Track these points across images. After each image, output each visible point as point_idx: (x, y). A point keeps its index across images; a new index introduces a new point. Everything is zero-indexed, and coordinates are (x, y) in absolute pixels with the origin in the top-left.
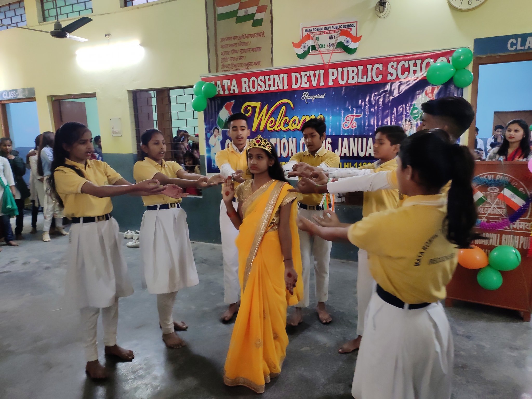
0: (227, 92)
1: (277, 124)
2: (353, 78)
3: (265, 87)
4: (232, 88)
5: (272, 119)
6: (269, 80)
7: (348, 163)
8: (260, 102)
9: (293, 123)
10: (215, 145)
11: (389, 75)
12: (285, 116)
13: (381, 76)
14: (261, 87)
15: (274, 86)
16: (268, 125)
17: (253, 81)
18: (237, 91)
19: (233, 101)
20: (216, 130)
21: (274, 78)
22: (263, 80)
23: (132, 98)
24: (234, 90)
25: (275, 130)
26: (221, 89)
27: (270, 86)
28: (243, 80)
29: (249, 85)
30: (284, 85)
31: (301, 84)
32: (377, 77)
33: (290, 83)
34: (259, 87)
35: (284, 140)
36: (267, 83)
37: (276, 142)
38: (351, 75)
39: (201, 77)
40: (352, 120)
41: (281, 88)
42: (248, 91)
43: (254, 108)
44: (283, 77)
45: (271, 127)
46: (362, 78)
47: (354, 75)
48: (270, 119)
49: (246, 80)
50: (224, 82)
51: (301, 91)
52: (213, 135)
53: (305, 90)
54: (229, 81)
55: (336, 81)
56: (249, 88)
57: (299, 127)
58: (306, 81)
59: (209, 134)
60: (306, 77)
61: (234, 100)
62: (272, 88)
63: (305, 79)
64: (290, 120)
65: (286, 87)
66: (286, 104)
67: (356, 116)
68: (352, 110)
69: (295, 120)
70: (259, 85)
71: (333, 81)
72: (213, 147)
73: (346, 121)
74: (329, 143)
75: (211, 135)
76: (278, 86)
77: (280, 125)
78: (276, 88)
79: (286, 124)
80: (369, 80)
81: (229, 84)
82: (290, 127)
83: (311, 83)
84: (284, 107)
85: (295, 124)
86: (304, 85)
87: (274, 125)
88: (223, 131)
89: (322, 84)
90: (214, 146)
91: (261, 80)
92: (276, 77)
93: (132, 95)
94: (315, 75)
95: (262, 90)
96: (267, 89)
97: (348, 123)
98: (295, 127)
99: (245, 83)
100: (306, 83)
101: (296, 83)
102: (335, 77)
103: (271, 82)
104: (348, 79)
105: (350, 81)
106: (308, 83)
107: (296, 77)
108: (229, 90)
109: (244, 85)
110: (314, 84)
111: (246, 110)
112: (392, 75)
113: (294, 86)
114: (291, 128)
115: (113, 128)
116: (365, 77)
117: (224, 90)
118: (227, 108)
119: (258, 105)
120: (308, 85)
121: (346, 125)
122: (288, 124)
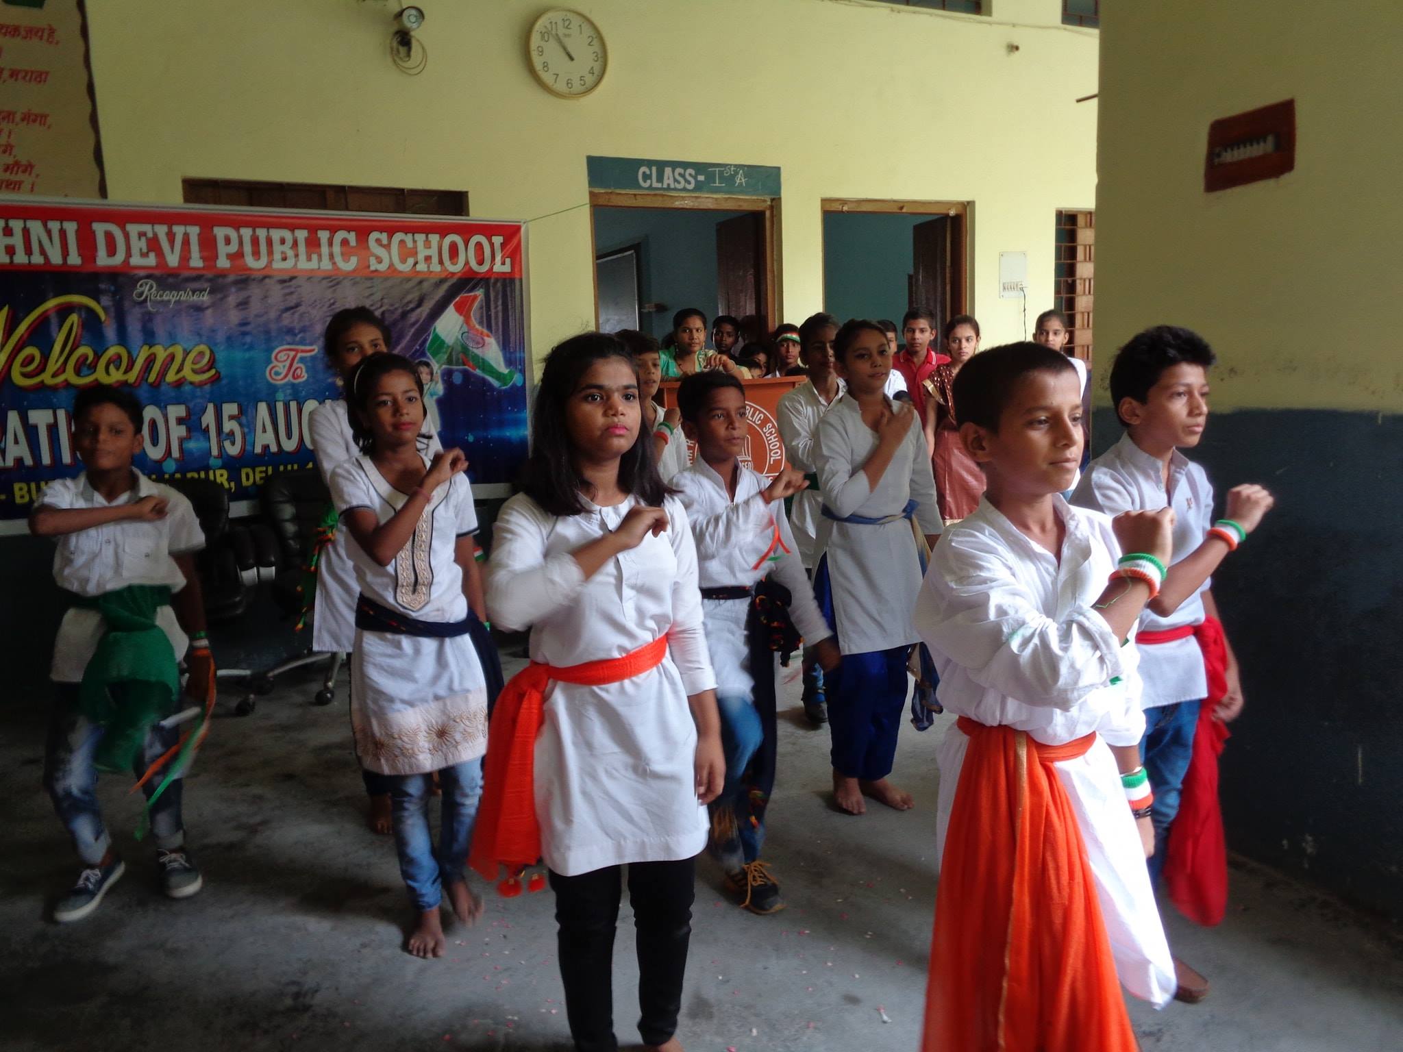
2: (283, 257)
5: (32, 350)
6: (7, 232)
9: (112, 366)
11: (371, 259)
12: (78, 345)
15: (29, 253)
16: (17, 369)
21: (25, 230)
25: (42, 386)
27: (10, 250)
30: (65, 254)
31: (129, 255)
32: (345, 259)
33: (88, 251)
37: (52, 421)
38: (278, 248)
40: (293, 360)
41: (56, 258)
44: (63, 233)
45: (28, 376)
46: (308, 260)
47: (287, 248)
48: (20, 350)
51: (128, 276)
53: (145, 273)
55: (235, 260)
57: (131, 378)
58: (145, 250)
60: (143, 239)
62: (20, 258)
63: (138, 245)
64: (98, 357)
65: (74, 260)
66: (82, 310)
67: (303, 351)
69: (117, 357)
71: (230, 257)
73: (275, 363)
76: (43, 253)
77: (62, 369)
78: (37, 259)
79: (86, 366)
80: (326, 265)
82: (101, 376)
83: (161, 258)
84: (74, 317)
85: (118, 368)
86: (137, 261)
87: (42, 369)
89: (196, 262)
92: (35, 227)
94: (171, 237)
97: (282, 367)
98: (118, 376)
101: (111, 254)
102: (233, 248)
103: (17, 242)
104: (270, 258)
105: (276, 265)
106: (152, 255)
107: (109, 235)
112: (380, 260)
113: (105, 261)
114: (106, 380)
116: (315, 257)
120: (151, 260)
121: (277, 374)
122: (93, 367)
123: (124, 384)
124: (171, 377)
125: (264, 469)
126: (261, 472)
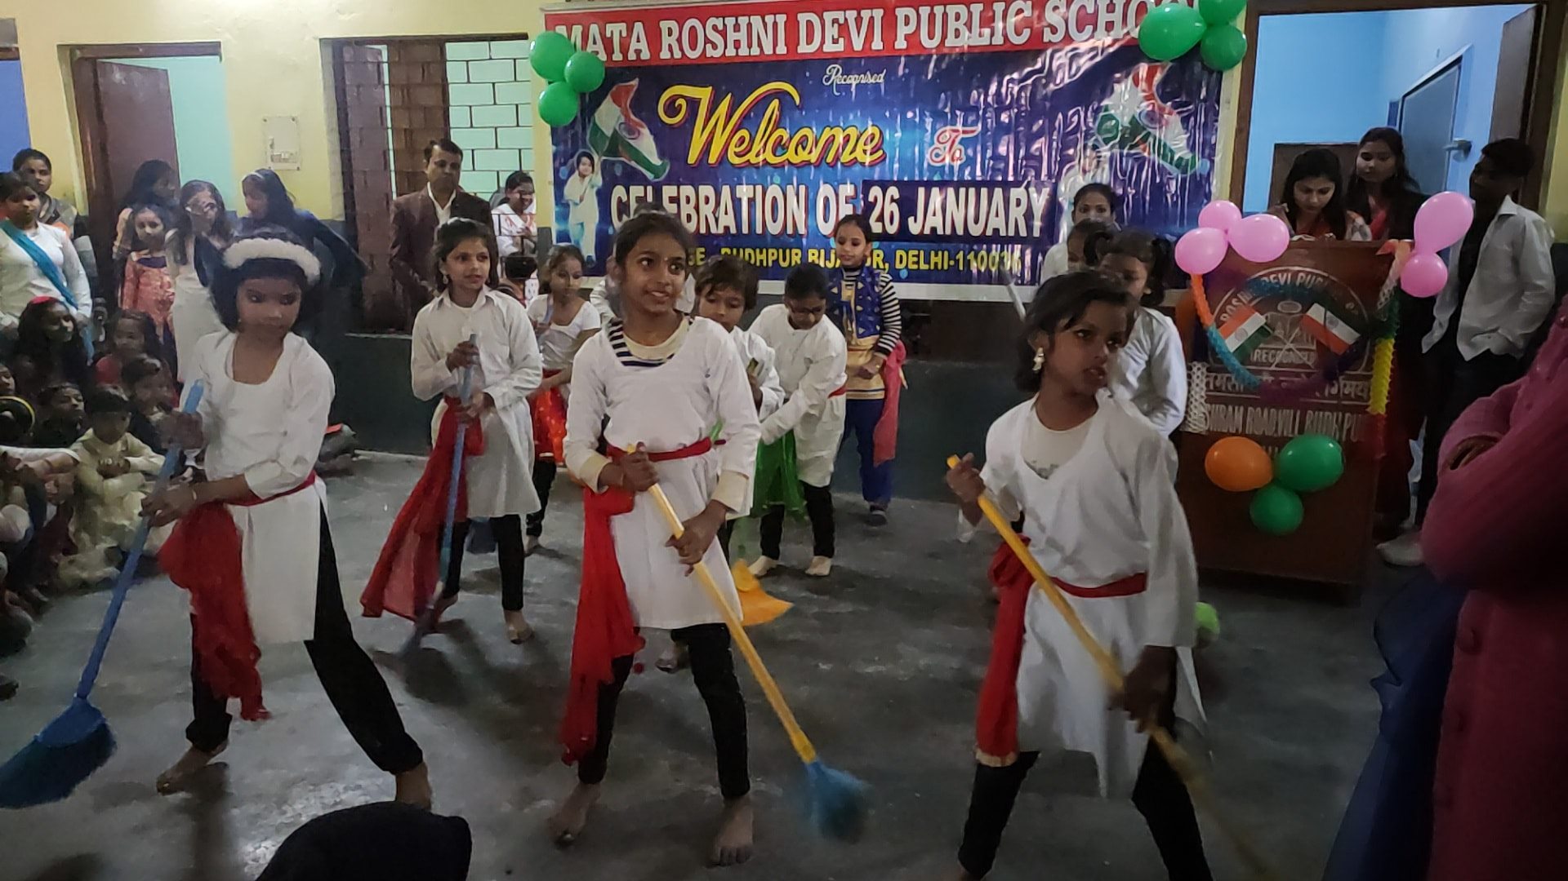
0: (617, 56)
1: (757, 146)
2: (957, 33)
3: (726, 47)
4: (634, 46)
5: (744, 133)
6: (737, 28)
7: (940, 253)
8: (711, 88)
9: (800, 147)
10: (581, 200)
11: (1047, 31)
13: (1027, 33)
14: (715, 47)
15: (750, 46)
16: (732, 149)
17: (693, 29)
18: (646, 55)
20: (585, 160)
21: (749, 25)
22: (720, 27)
23: (330, 59)
24: (638, 52)
26: (600, 47)
27: (737, 44)
28: (664, 25)
29: (679, 40)
30: (775, 45)
31: (823, 42)
32: (1018, 33)
33: (792, 40)
34: (709, 46)
35: (774, 191)
36: (732, 36)
37: (751, 196)
38: (952, 25)
39: (542, 10)
40: (953, 142)
41: (768, 51)
42: (678, 55)
44: (775, 24)
45: (738, 155)
46: (981, 35)
47: (960, 25)
49: (673, 24)
50: (609, 27)
51: (821, 62)
52: (577, 173)
53: (834, 58)
54: (623, 26)
55: (913, 38)
56: (681, 49)
57: (813, 158)
58: (836, 37)
59: (564, 170)
60: (836, 25)
61: (637, 79)
62: (744, 51)
63: (832, 31)
64: (791, 138)
65: (782, 49)
66: (781, 95)
67: (964, 132)
68: (954, 116)
69: (805, 137)
70: (707, 41)
71: (907, 37)
72: (576, 204)
73: (937, 144)
74: (893, 200)
75: (571, 173)
76: (760, 45)
78: (755, 51)
79: (780, 147)
80: (998, 40)
81: (624, 34)
82: (790, 155)
83: (849, 43)
84: (775, 103)
85: (804, 148)
86: (829, 47)
88: (604, 163)
89: (877, 44)
90: (578, 201)
91: (715, 28)
92: (756, 20)
93: (329, 51)
94: (859, 20)
95: (717, 53)
96: (731, 52)
97: (942, 149)
98: (803, 156)
99: (670, 34)
100: (835, 41)
101: (810, 41)
102: (911, 29)
103: (742, 36)
104: (944, 37)
105: (950, 41)
106: (841, 40)
107: (810, 24)
108: (624, 50)
109: (666, 41)
110: (858, 44)
111: (672, 109)
112: (1054, 30)
113: (804, 48)
114: (795, 160)
115: (272, 146)
116: (987, 32)
117: (609, 51)
119: (704, 94)
120: (840, 47)
121: (937, 155)
122: (785, 148)
123: (808, 163)
124: (846, 157)
125: (916, 252)
126: (914, 256)
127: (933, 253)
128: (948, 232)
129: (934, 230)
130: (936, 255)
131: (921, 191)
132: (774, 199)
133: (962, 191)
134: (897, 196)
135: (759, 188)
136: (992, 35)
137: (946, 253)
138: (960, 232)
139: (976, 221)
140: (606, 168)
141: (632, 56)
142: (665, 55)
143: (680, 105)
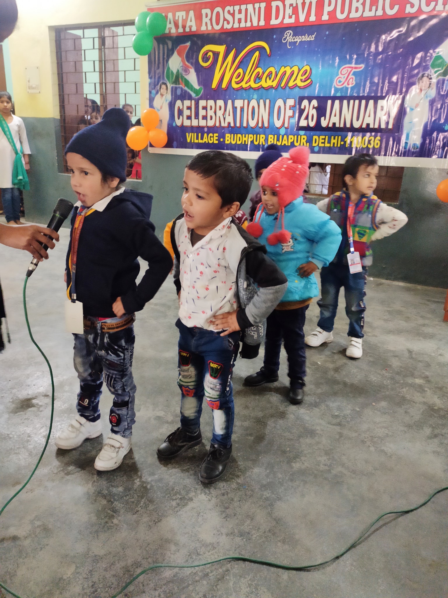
0: (181, 30)
1: (246, 79)
2: (357, 10)
3: (234, 23)
4: (189, 24)
5: (240, 70)
6: (240, 12)
7: (336, 137)
8: (225, 46)
9: (268, 78)
10: (161, 108)
11: (408, 6)
12: (256, 67)
13: (397, 7)
14: (228, 23)
15: (246, 22)
16: (234, 80)
17: (218, 14)
18: (194, 29)
19: (188, 44)
20: (164, 87)
21: (246, 10)
22: (232, 12)
23: (54, 38)
24: (190, 27)
25: (241, 88)
26: (172, 26)
27: (240, 21)
28: (204, 11)
29: (211, 20)
30: (259, 20)
31: (284, 18)
32: (392, 8)
33: (268, 17)
34: (225, 22)
35: (254, 103)
36: (237, 16)
37: (242, 106)
38: (354, 4)
39: (146, 6)
40: (349, 74)
41: (255, 24)
42: (210, 28)
43: (216, 55)
44: (260, 8)
45: (237, 83)
46: (370, 10)
47: (359, 4)
48: (236, 71)
49: (208, 11)
50: (178, 14)
51: (282, 29)
52: (159, 93)
53: (289, 27)
54: (184, 13)
55: (331, 14)
56: (212, 24)
57: (274, 84)
58: (291, 14)
59: (154, 92)
60: (291, 8)
61: (190, 42)
62: (243, 25)
63: (289, 11)
64: (263, 73)
65: (262, 23)
66: (261, 49)
67: (356, 68)
68: (351, 58)
69: (271, 73)
70: (225, 19)
71: (329, 13)
72: (159, 110)
73: (340, 75)
74: (314, 108)
75: (157, 93)
76: (251, 21)
77: (249, 80)
78: (249, 24)
79: (258, 78)
80: (380, 13)
81: (184, 18)
82: (263, 83)
83: (297, 18)
84: (257, 53)
85: (270, 79)
86: (287, 21)
87: (242, 80)
88: (172, 88)
89: (313, 18)
90: (159, 108)
91: (229, 12)
92: (250, 7)
93: (54, 34)
94: (304, 4)
95: (229, 27)
96: (236, 25)
97: (343, 78)
98: (269, 83)
99: (207, 16)
100: (290, 17)
101: (277, 18)
102: (332, 8)
103: (242, 16)
104: (350, 12)
105: (353, 15)
106: (294, 16)
107: (278, 8)
108: (184, 27)
109: (205, 20)
110: (302, 19)
111: (206, 59)
112: (413, 5)
113: (274, 22)
114: (265, 85)
115: (29, 81)
116: (374, 8)
117: (177, 26)
118: (179, 54)
119: (221, 49)
120: (292, 20)
121: (340, 82)
122: (260, 79)
123: (271, 87)
124: (291, 84)
125: (324, 137)
126: (322, 139)
127: (333, 137)
128: (342, 126)
129: (334, 124)
130: (334, 139)
131: (329, 102)
132: (253, 108)
133: (352, 102)
134: (316, 105)
135: (246, 101)
136: (376, 10)
137: (340, 137)
138: (348, 125)
139: (358, 119)
140: (174, 91)
141: (187, 30)
142: (203, 28)
143: (210, 56)
